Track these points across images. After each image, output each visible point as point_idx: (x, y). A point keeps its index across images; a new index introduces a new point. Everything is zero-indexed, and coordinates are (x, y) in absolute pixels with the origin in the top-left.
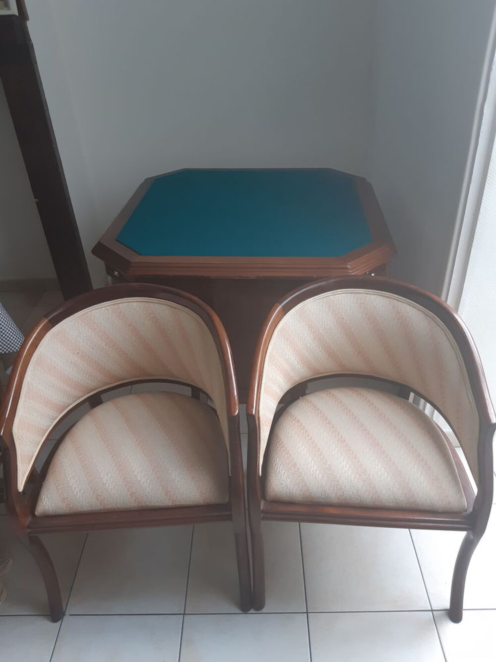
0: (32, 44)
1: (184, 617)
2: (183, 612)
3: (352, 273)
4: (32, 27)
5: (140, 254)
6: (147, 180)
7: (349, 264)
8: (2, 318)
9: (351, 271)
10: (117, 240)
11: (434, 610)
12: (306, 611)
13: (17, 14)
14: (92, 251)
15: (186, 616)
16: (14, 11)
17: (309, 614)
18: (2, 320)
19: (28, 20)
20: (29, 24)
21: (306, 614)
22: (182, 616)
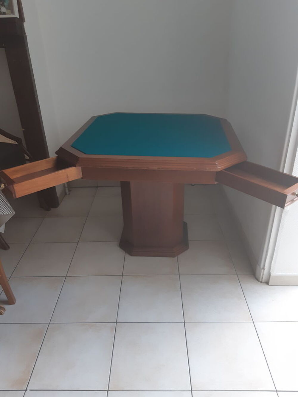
0: (26, 36)
1: (108, 392)
2: (107, 389)
3: (218, 167)
4: (27, 25)
5: (85, 154)
6: (93, 117)
7: (217, 161)
8: (1, 198)
9: (218, 166)
10: (71, 146)
11: (278, 391)
12: (191, 390)
13: (18, 17)
14: (56, 152)
15: (109, 392)
16: (17, 15)
17: (193, 392)
18: (1, 199)
19: (25, 21)
20: (25, 24)
21: (191, 392)
22: (107, 392)
